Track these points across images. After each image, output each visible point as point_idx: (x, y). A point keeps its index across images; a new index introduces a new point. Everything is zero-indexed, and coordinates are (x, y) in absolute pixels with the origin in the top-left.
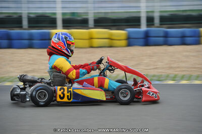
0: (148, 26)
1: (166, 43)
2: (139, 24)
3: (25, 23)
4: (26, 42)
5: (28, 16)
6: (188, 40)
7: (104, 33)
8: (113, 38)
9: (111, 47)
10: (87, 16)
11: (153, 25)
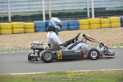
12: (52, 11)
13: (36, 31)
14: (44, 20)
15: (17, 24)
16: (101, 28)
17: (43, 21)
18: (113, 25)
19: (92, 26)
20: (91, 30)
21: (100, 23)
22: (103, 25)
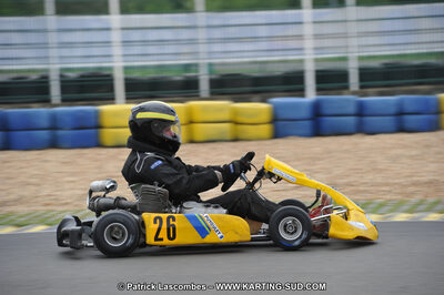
0: (319, 90)
1: (362, 129)
2: (300, 86)
3: (55, 91)
4: (44, 134)
5: (61, 76)
6: (411, 120)
7: (220, 109)
8: (240, 119)
9: (236, 140)
10: (197, 71)
11: (347, 88)
12: (361, 58)
13: (276, 135)
15: (205, 109)
17: (303, 96)
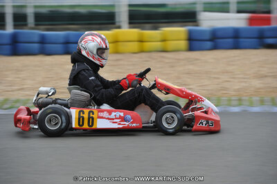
14: (10, 29)
16: (142, 51)
18: (171, 45)
19: (122, 47)
20: (118, 56)
21: (141, 41)
22: (148, 45)
